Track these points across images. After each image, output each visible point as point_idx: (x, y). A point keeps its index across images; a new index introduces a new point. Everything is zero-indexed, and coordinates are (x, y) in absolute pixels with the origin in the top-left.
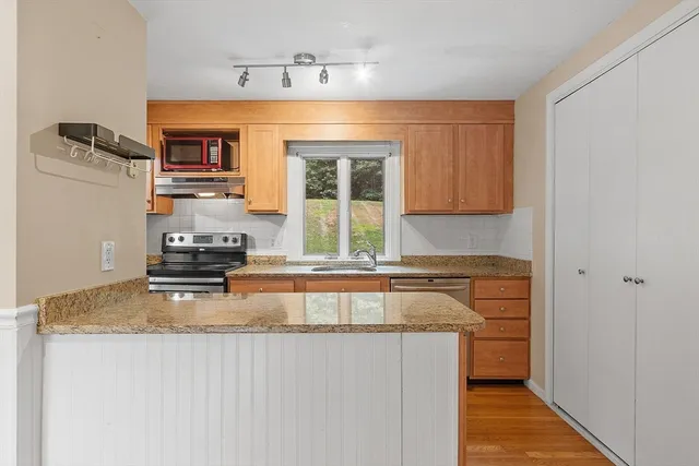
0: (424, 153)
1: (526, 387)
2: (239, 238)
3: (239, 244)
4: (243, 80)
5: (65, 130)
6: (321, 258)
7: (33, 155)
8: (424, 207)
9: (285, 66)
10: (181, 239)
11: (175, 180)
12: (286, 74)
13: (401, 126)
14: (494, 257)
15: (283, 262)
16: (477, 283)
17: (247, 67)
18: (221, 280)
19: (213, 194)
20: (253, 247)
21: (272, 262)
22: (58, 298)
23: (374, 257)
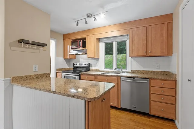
0: (136, 37)
1: (175, 123)
2: (88, 64)
3: (88, 66)
4: (77, 24)
5: (20, 41)
6: (108, 70)
7: (10, 47)
8: (136, 55)
9: (85, 18)
10: (77, 64)
11: (74, 51)
12: (86, 21)
13: (128, 30)
14: (166, 72)
15: (98, 71)
16: (152, 81)
17: (78, 21)
18: (78, 74)
19: (81, 54)
20: (92, 67)
21: (96, 70)
22: (16, 77)
23: (122, 70)
